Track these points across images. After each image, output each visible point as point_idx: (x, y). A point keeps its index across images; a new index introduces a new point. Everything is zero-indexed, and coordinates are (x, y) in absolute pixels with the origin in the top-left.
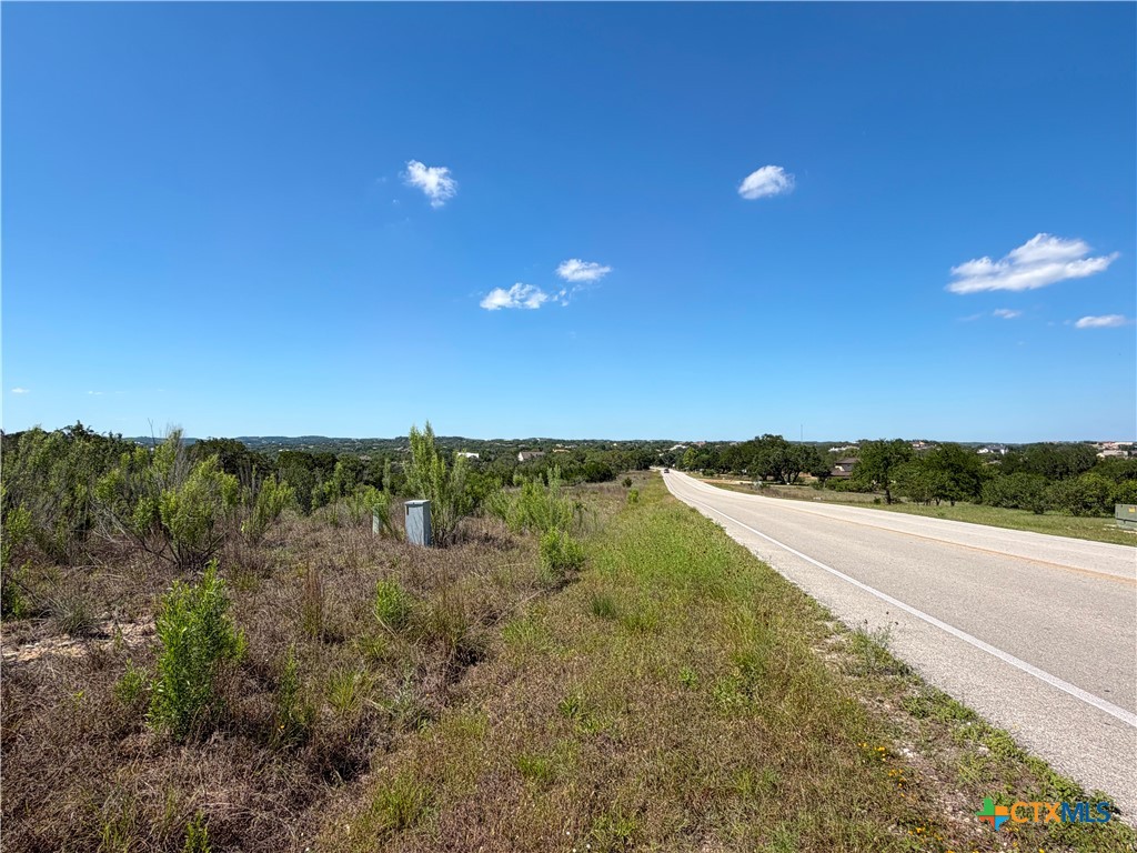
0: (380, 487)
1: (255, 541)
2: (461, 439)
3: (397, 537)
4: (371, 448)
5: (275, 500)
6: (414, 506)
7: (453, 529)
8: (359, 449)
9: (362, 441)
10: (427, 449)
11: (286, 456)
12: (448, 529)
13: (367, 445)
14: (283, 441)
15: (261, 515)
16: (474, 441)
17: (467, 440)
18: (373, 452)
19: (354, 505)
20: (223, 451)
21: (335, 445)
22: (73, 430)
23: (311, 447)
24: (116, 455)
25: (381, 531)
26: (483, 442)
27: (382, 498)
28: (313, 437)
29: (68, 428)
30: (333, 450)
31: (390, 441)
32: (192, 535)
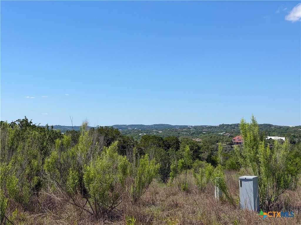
0: (214, 163)
1: (136, 200)
2: (270, 126)
3: (233, 204)
4: (201, 132)
5: (148, 172)
6: (246, 180)
7: (276, 200)
8: (193, 134)
9: (195, 127)
10: (254, 136)
11: (146, 139)
12: (273, 199)
13: (199, 130)
14: (142, 128)
15: (140, 182)
16: (280, 127)
17: (275, 126)
18: (203, 135)
19: (199, 176)
20: (106, 135)
21: (176, 131)
22: (21, 122)
23: (160, 132)
24: (52, 140)
25: (221, 198)
26: (288, 128)
27: (219, 173)
28: (162, 125)
29: (19, 120)
30: (176, 134)
31: (215, 127)
32: (102, 195)
